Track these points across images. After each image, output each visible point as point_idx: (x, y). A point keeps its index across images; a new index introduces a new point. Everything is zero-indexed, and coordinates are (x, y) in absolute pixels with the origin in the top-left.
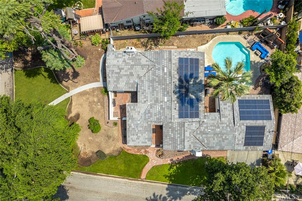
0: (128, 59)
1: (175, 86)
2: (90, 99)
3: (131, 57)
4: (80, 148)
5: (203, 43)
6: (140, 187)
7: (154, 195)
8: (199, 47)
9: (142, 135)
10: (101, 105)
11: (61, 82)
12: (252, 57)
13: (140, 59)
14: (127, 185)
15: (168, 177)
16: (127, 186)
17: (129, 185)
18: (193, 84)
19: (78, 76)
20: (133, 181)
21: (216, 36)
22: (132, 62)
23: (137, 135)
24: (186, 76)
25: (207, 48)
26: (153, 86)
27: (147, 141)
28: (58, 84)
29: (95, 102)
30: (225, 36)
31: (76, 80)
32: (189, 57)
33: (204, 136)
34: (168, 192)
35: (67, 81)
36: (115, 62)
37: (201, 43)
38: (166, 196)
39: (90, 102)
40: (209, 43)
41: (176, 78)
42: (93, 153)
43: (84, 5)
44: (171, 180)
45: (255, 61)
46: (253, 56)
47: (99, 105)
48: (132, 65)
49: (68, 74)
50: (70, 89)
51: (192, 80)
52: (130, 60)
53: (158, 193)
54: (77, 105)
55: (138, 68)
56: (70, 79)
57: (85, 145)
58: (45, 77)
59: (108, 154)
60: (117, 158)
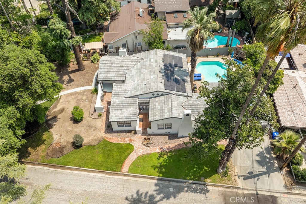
1: (161, 68)
2: (79, 97)
4: (55, 138)
6: (120, 183)
10: (89, 102)
14: (102, 180)
16: (102, 182)
17: (105, 181)
18: (178, 70)
19: (73, 82)
20: (111, 176)
24: (170, 64)
26: (140, 72)
29: (83, 99)
31: (69, 84)
38: (154, 193)
39: (78, 100)
41: (161, 64)
42: (68, 142)
44: (161, 172)
53: (143, 191)
54: (64, 102)
57: (61, 136)
60: (96, 147)
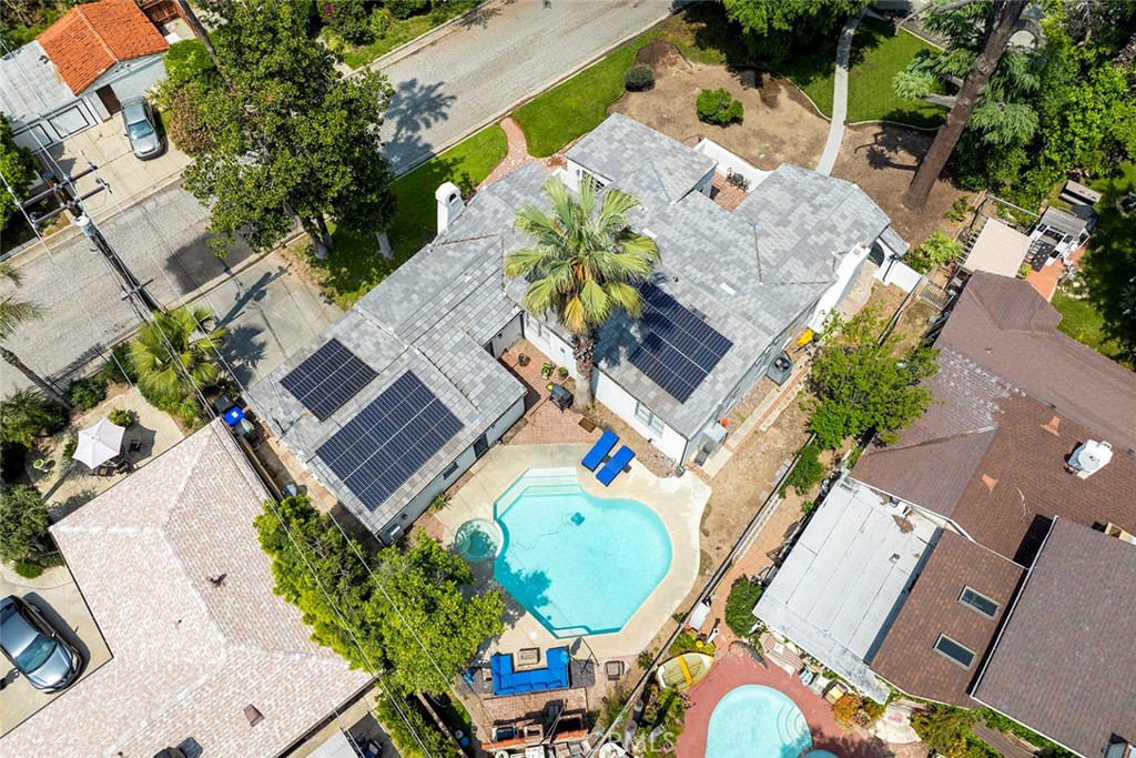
0: (830, 241)
1: (663, 278)
2: (792, 148)
3: (833, 253)
4: (693, 65)
5: (712, 517)
7: (445, 116)
8: (708, 491)
9: (610, 150)
10: (755, 159)
11: (883, 126)
12: (534, 629)
13: (808, 264)
15: (452, 165)
18: (626, 330)
19: (871, 163)
20: (518, 102)
21: (702, 573)
22: (816, 243)
23: (620, 141)
24: (666, 325)
25: (687, 514)
26: (710, 240)
27: (586, 150)
28: (884, 118)
29: (776, 152)
30: (678, 602)
31: (864, 152)
32: (709, 377)
33: (470, 256)
34: (420, 144)
35: (876, 136)
36: (848, 210)
37: (715, 508)
38: (416, 136)
39: (783, 142)
40: (696, 533)
41: (683, 293)
42: (660, 75)
43: (1067, 297)
44: (439, 164)
45: (513, 627)
46: (534, 636)
47: (760, 154)
48: (809, 234)
49: (893, 148)
50: (848, 130)
51: (638, 336)
52: (825, 245)
53: (439, 126)
54: (797, 117)
55: (788, 245)
56: (876, 143)
57: (691, 73)
58: (921, 108)
59: (628, 95)
60: (602, 105)
